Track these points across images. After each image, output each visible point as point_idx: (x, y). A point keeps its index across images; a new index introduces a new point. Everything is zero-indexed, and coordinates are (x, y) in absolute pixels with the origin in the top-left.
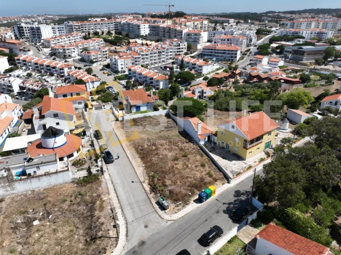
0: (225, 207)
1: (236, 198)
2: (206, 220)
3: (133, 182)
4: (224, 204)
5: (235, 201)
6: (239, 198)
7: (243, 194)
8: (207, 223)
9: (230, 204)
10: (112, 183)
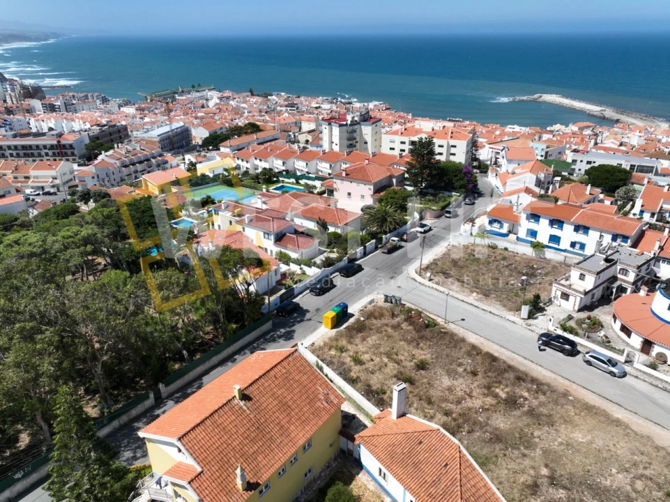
0: (308, 316)
1: (293, 328)
2: (331, 301)
3: (463, 320)
4: (310, 320)
5: (294, 325)
6: (288, 329)
7: (280, 337)
8: (330, 299)
9: (302, 321)
10: (490, 312)
